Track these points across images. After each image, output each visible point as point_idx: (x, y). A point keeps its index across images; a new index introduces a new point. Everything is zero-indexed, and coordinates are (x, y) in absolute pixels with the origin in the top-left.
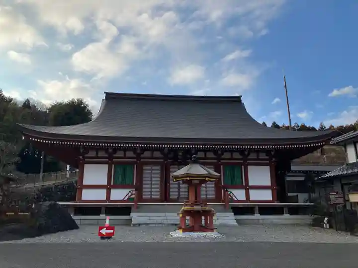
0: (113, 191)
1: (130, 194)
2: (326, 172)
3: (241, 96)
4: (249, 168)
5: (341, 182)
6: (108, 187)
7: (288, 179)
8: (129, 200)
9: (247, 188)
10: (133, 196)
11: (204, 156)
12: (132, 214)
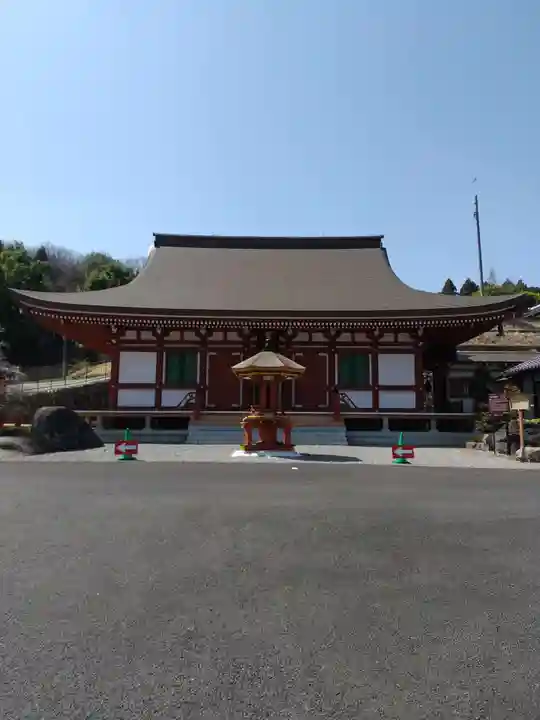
0: (165, 393)
1: (188, 397)
2: (516, 363)
3: (383, 237)
4: (381, 357)
5: (533, 379)
6: (158, 387)
7: (453, 375)
8: (188, 406)
9: (376, 389)
10: (193, 401)
11: (307, 340)
12: (190, 427)
